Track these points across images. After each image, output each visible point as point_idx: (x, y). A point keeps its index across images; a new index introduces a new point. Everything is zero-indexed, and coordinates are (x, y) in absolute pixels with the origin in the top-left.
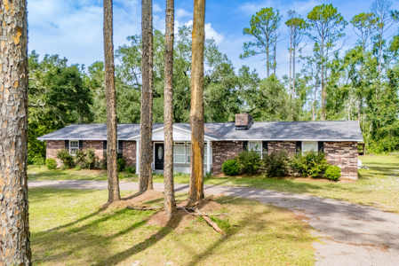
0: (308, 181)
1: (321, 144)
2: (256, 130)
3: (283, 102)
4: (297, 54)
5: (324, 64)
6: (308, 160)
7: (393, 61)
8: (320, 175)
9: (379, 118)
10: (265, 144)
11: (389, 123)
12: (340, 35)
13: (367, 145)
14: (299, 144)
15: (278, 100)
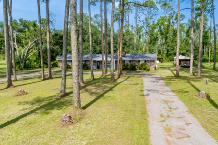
0: (142, 71)
1: (145, 61)
2: (127, 56)
3: (133, 44)
4: (138, 19)
5: (149, 26)
6: (142, 65)
7: (176, 24)
8: (145, 69)
9: (169, 48)
10: (130, 61)
11: (172, 50)
12: (155, 14)
13: (164, 59)
14: (139, 61)
15: (132, 43)
